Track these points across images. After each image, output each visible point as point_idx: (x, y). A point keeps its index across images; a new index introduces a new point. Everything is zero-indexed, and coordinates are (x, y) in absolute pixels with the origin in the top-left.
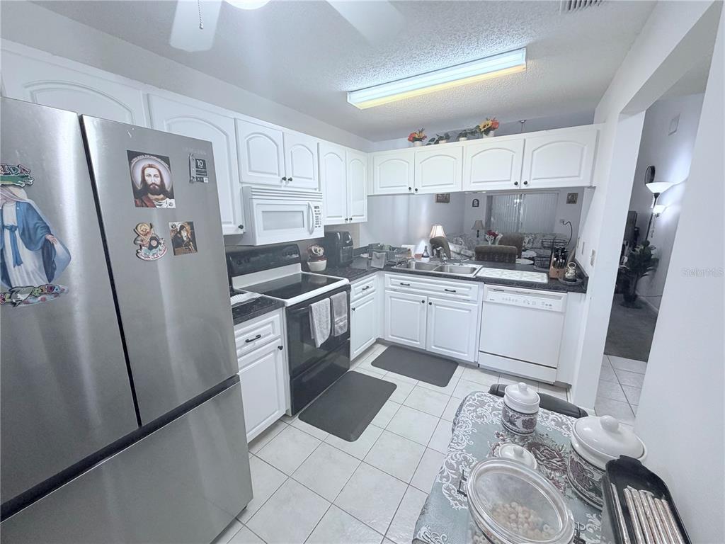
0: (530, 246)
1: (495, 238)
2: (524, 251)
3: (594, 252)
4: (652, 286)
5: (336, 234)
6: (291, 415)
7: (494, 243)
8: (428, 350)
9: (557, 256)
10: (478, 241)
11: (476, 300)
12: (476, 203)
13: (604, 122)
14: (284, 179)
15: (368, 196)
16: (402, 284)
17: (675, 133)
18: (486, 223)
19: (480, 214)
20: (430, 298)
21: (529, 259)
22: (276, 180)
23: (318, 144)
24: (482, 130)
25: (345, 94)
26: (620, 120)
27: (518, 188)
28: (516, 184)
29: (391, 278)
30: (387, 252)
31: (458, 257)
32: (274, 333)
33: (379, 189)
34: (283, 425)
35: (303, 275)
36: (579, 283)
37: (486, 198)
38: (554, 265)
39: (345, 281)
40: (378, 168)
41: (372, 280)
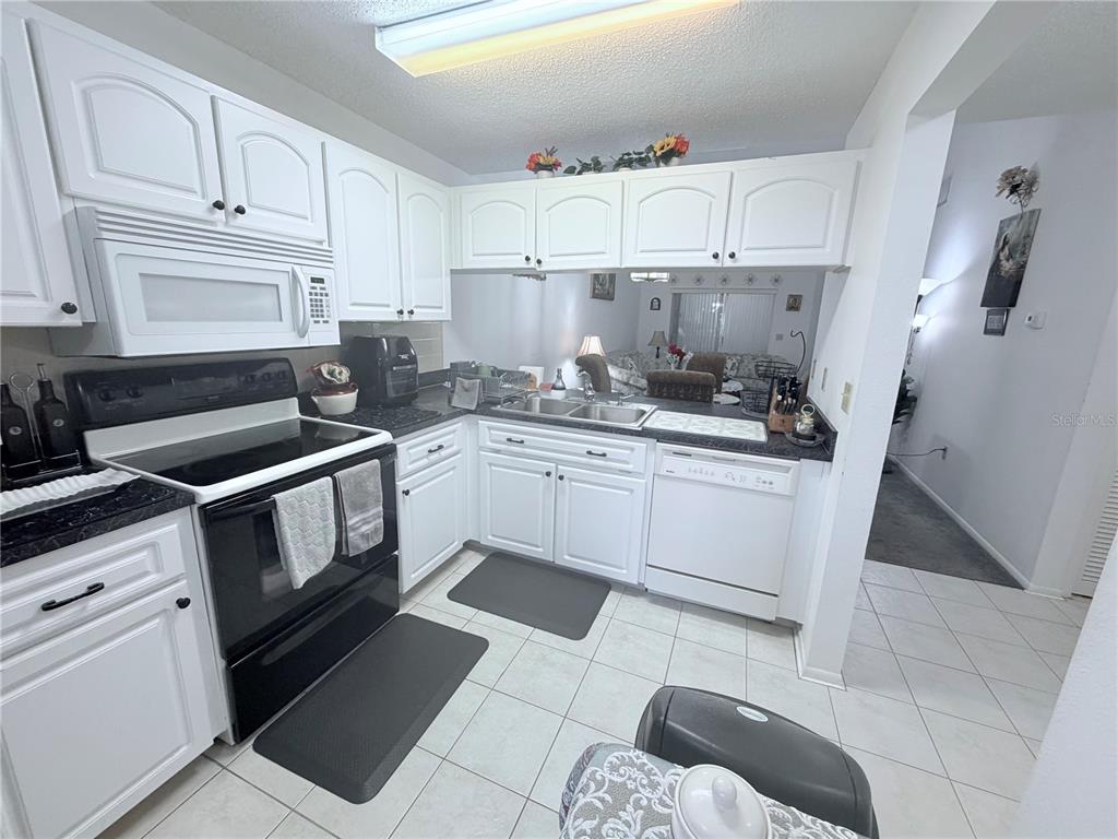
0: (733, 373)
1: (681, 359)
2: (726, 381)
3: (848, 388)
4: (905, 440)
5: (378, 341)
6: (233, 743)
7: (679, 367)
8: (557, 562)
9: (782, 393)
10: (657, 364)
11: (642, 471)
12: (656, 305)
13: (870, 146)
14: (219, 205)
15: (453, 272)
16: (509, 440)
17: (945, 205)
18: (671, 338)
19: (662, 321)
20: (560, 467)
21: (733, 394)
22: (198, 206)
23: (323, 144)
24: (659, 153)
25: (372, 29)
26: (908, 127)
27: (719, 265)
28: (716, 256)
29: (490, 428)
30: (483, 380)
31: (625, 389)
32: (159, 569)
33: (471, 257)
34: (212, 769)
35: (303, 422)
36: (820, 443)
37: (671, 296)
38: (776, 409)
39: (383, 437)
40: (470, 217)
41: (452, 434)
